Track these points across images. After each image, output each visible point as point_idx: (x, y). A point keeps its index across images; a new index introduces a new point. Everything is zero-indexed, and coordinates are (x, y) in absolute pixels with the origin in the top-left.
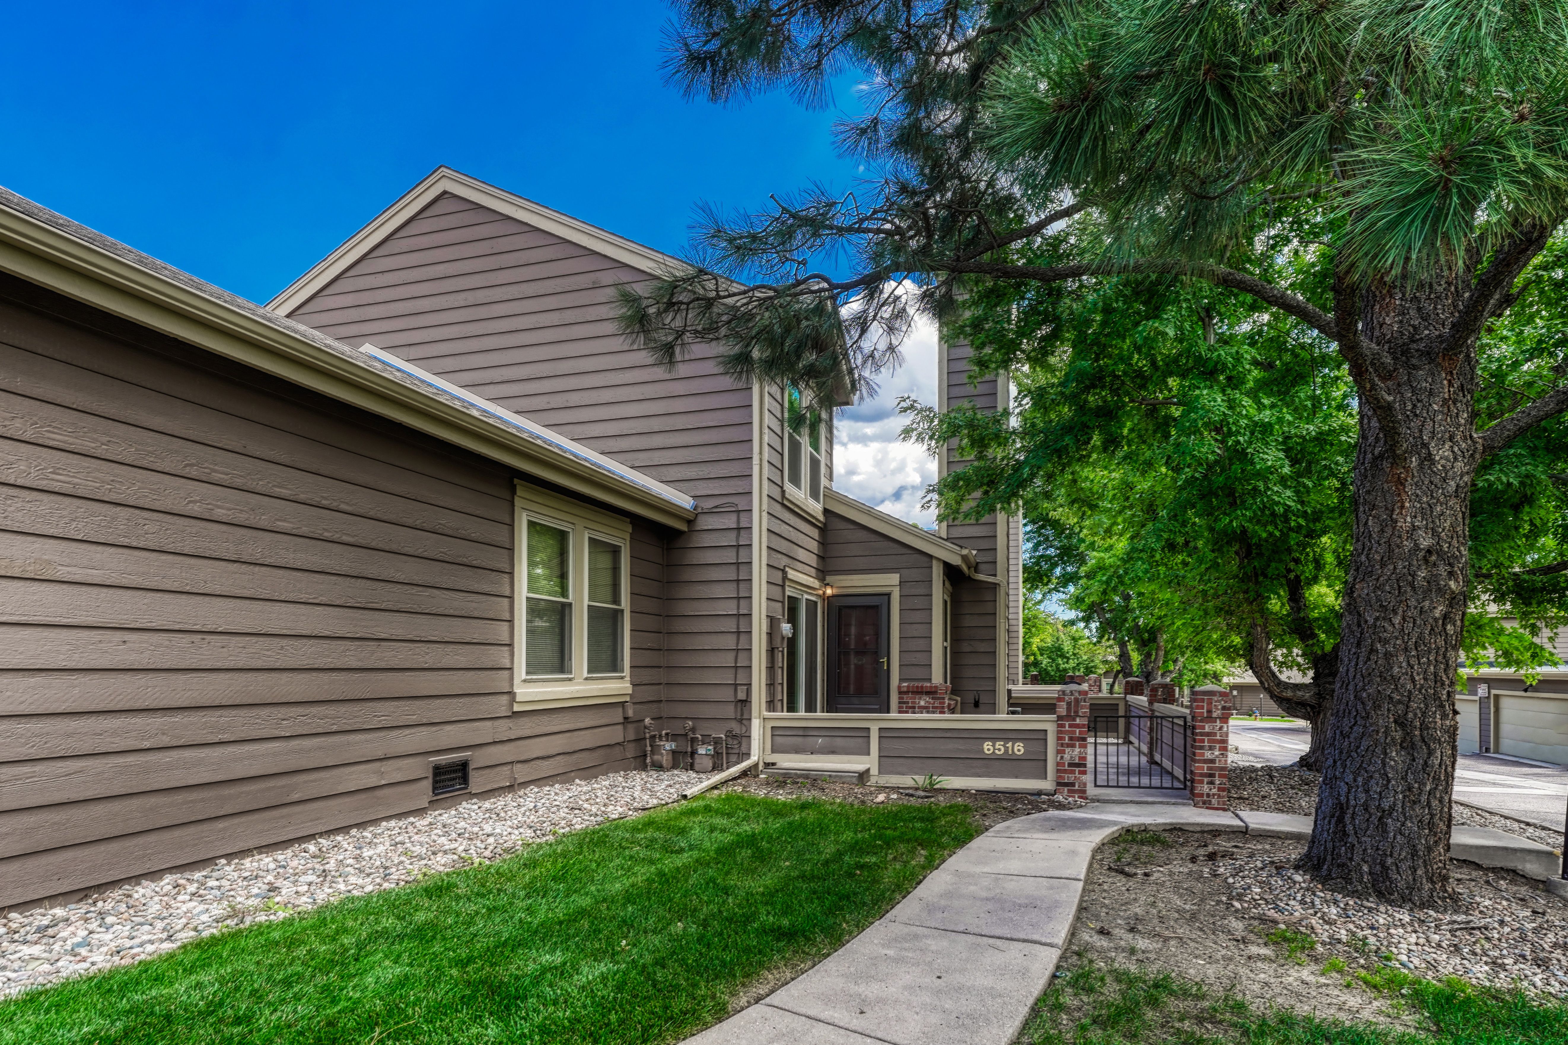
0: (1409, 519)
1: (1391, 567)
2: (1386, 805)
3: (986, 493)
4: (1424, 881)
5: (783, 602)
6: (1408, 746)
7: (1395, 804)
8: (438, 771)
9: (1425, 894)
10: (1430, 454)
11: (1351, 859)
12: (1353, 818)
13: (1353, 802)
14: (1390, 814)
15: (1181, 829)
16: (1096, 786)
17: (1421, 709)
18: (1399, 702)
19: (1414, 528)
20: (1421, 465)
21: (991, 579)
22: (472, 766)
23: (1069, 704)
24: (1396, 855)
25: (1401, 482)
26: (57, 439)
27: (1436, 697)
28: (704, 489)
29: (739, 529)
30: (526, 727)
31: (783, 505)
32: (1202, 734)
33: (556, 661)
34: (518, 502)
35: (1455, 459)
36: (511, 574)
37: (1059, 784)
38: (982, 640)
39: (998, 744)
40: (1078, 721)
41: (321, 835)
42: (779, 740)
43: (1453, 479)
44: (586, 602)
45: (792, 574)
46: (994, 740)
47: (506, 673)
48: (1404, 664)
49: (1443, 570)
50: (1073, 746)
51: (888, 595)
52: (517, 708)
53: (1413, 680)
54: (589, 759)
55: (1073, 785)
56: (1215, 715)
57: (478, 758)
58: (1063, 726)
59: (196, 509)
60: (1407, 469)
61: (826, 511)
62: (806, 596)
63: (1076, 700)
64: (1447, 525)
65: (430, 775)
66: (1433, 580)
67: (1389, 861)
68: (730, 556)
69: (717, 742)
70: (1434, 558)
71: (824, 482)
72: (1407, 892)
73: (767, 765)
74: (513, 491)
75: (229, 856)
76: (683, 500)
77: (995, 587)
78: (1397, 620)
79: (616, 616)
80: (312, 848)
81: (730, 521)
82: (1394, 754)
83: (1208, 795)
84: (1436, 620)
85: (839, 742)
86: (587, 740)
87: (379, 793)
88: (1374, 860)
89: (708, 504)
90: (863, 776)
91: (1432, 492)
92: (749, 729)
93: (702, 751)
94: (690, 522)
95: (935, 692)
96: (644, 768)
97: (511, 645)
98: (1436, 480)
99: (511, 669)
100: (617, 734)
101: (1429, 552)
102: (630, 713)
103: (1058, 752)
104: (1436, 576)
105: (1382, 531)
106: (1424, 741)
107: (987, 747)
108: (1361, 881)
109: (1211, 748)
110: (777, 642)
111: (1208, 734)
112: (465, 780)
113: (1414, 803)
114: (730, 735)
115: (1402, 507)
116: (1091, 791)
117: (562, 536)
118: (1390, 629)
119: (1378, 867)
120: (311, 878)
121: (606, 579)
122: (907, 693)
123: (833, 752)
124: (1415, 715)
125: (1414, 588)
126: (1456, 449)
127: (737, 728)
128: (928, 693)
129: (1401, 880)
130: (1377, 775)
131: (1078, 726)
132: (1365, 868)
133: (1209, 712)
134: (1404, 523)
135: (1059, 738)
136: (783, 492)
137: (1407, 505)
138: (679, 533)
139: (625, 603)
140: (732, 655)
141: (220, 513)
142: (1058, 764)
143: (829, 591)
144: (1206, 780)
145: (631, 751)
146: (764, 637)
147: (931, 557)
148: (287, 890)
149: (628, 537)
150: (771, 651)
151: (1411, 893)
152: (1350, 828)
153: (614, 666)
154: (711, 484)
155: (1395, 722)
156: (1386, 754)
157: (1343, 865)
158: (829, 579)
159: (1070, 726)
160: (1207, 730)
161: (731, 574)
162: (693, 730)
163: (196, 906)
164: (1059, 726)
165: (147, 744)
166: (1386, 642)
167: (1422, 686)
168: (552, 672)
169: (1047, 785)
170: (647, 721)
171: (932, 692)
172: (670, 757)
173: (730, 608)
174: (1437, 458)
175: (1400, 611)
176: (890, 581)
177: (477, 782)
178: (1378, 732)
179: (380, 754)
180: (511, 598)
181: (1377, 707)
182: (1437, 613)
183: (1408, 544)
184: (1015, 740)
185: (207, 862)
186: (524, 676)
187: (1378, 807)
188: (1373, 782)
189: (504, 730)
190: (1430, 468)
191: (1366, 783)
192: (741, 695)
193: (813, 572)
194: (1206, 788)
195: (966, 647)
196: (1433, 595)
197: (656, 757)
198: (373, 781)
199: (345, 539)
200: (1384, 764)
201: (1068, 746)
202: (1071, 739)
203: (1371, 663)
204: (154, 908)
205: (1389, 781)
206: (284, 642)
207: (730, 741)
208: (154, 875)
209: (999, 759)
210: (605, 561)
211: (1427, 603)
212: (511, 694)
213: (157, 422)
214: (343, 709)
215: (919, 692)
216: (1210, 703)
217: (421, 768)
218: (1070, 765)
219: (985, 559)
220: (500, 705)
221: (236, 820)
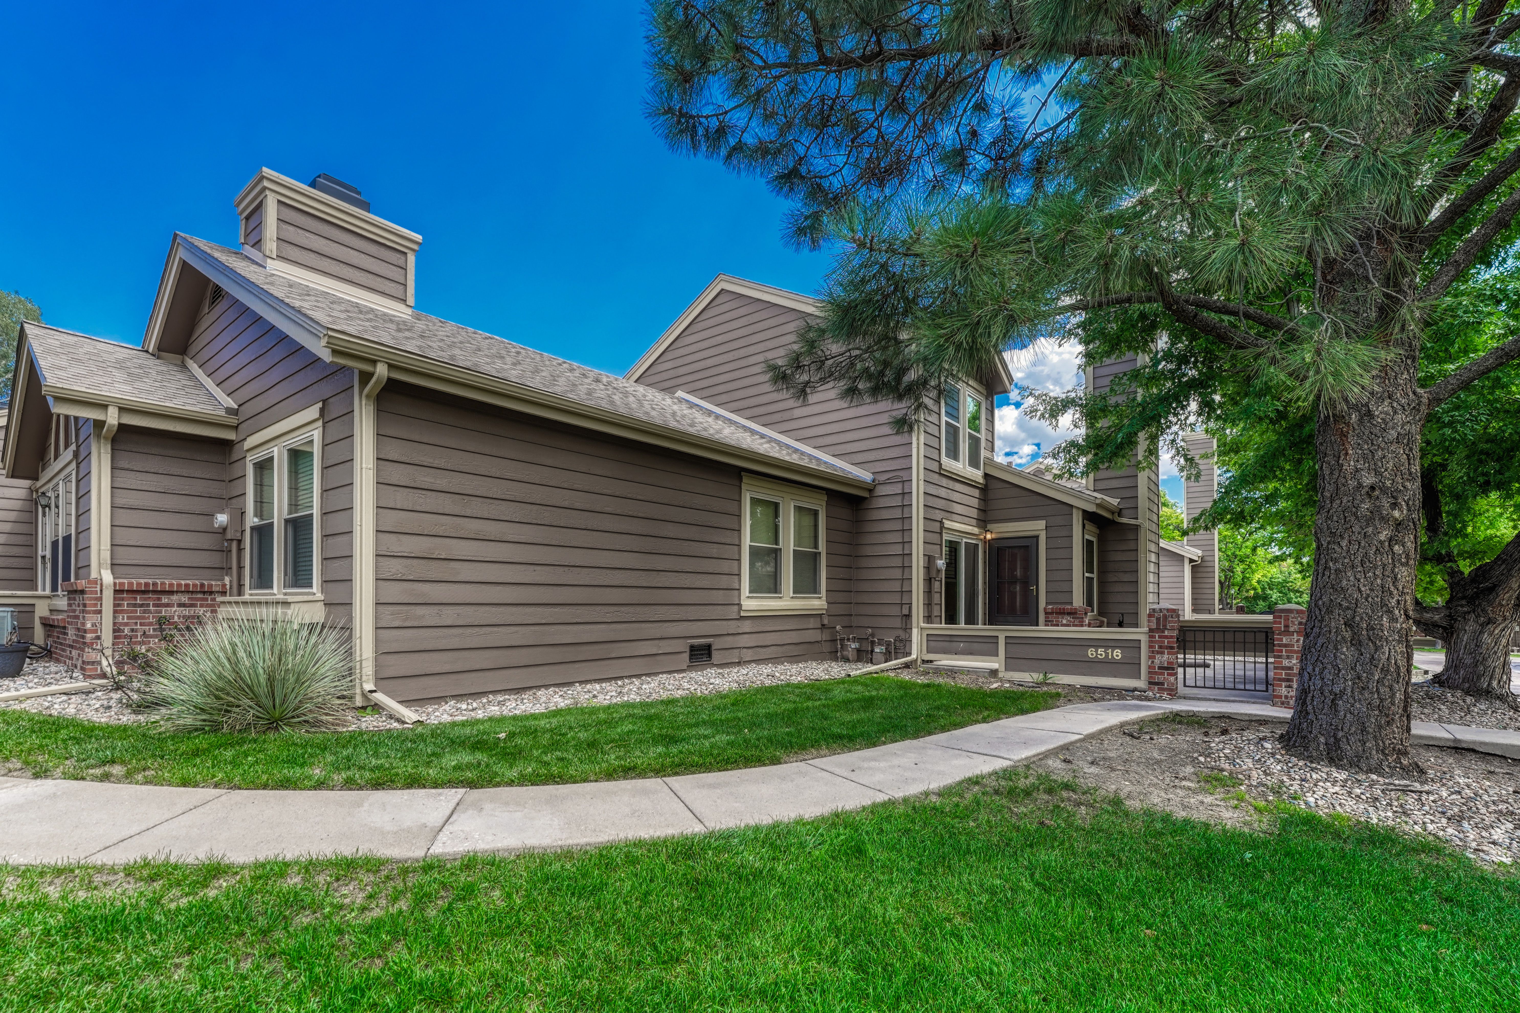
0: (1352, 463)
1: (1338, 502)
2: (1337, 690)
3: (1096, 455)
4: (1374, 752)
5: (941, 545)
6: (1356, 643)
7: (1345, 689)
8: (693, 648)
9: (1373, 762)
10: (1369, 411)
11: (1311, 732)
12: (1313, 700)
13: (1312, 688)
14: (1341, 698)
15: (1229, 717)
16: (1185, 686)
17: (1367, 614)
18: (1348, 608)
19: (1357, 470)
20: (1361, 421)
21: (1133, 522)
22: (713, 648)
23: (1158, 619)
24: (1346, 729)
25: (1344, 435)
26: (508, 475)
27: (1383, 605)
28: (880, 466)
29: (903, 494)
30: (747, 626)
31: (940, 474)
32: (1279, 645)
33: (772, 586)
34: (744, 486)
35: (1395, 413)
36: (739, 531)
37: (1150, 683)
38: (1125, 572)
39: (1100, 651)
40: (1166, 633)
41: (626, 677)
42: (932, 644)
43: (1393, 428)
44: (792, 547)
45: (948, 524)
46: (1097, 647)
47: (736, 592)
48: (1352, 578)
49: (1385, 502)
50: (1163, 653)
51: (1037, 537)
52: (742, 614)
53: (1360, 591)
54: (795, 650)
55: (1163, 684)
56: (1291, 629)
57: (717, 644)
58: (1154, 637)
59: (566, 504)
60: (1348, 424)
61: (986, 476)
62: (965, 540)
63: (1165, 616)
64: (1390, 465)
65: (688, 650)
66: (1375, 511)
67: (1340, 734)
68: (898, 514)
69: (888, 644)
70: (1377, 493)
71: (984, 453)
72: (1356, 759)
73: (924, 662)
74: (741, 480)
75: (581, 682)
76: (865, 475)
77: (1136, 528)
78: (1344, 543)
79: (816, 556)
80: (620, 683)
81: (898, 489)
82: (1345, 649)
83: (1286, 697)
84: (1381, 542)
85: (976, 646)
86: (793, 637)
87: (659, 658)
88: (1329, 733)
89: (882, 478)
90: (994, 673)
91: (1372, 440)
92: (910, 635)
93: (877, 650)
94: (871, 491)
95: (1075, 613)
96: (836, 659)
97: (739, 575)
98: (1376, 431)
99: (739, 590)
100: (814, 636)
101: (1373, 488)
102: (826, 622)
103: (1150, 657)
104: (1379, 507)
105: (1331, 473)
106: (1370, 639)
107: (1091, 653)
108: (1317, 749)
109: (1288, 657)
110: (933, 574)
111: (1286, 646)
112: (710, 655)
113: (1363, 689)
114: (898, 639)
115: (1347, 454)
116: (1181, 690)
117: (776, 506)
118: (1338, 550)
119: (1332, 739)
120: (614, 693)
121: (808, 533)
122: (1052, 613)
123: (971, 654)
124: (1362, 618)
125: (1357, 517)
126: (1395, 404)
127: (903, 635)
128: (1069, 614)
129: (1349, 749)
130: (1330, 666)
131: (1166, 637)
132: (1322, 740)
133: (1286, 626)
134: (1349, 465)
135: (1150, 647)
136: (940, 465)
137: (1350, 452)
138: (864, 499)
139: (822, 547)
140: (898, 583)
141: (577, 505)
142: (1150, 667)
143: (989, 536)
144: (1284, 684)
145: (827, 648)
146: (922, 571)
147: (1072, 506)
148: (601, 697)
149: (824, 504)
150: (929, 581)
151: (1359, 761)
152: (1310, 708)
153: (814, 589)
154: (884, 463)
155: (1345, 624)
156: (1337, 649)
157: (1305, 737)
158: (989, 527)
159: (1160, 637)
160: (1284, 641)
161: (898, 526)
162: (873, 635)
163: (560, 700)
164: (1150, 637)
165: (544, 621)
166: (1336, 561)
167: (1368, 596)
168: (769, 592)
169: (1141, 684)
170: (838, 627)
171: (1073, 613)
172: (855, 653)
173: (897, 550)
174: (1376, 413)
175: (1346, 535)
176: (1037, 527)
177: (716, 657)
178: (1330, 632)
179: (658, 636)
180: (739, 546)
181: (1329, 612)
182: (1382, 537)
183: (1352, 483)
184: (1114, 648)
185: (570, 684)
186: (748, 594)
187: (1331, 692)
188: (1326, 671)
189: (732, 627)
190: (1369, 421)
191: (1321, 673)
192: (905, 611)
193: (974, 522)
194: (1283, 691)
195: (1111, 578)
196: (1377, 522)
197: (845, 653)
198: (654, 651)
199: (640, 515)
200: (1335, 657)
201: (1158, 653)
202: (1160, 647)
203: (1326, 577)
204: (544, 699)
205: (1339, 671)
206: (608, 571)
207: (898, 644)
208: (547, 687)
209: (1101, 662)
210: (807, 521)
211: (1370, 529)
212: (740, 605)
213: (549, 462)
214: (639, 609)
215: (1062, 613)
216: (1287, 619)
217: (683, 646)
218: (1159, 668)
219: (1127, 506)
220: (733, 612)
221: (584, 664)
